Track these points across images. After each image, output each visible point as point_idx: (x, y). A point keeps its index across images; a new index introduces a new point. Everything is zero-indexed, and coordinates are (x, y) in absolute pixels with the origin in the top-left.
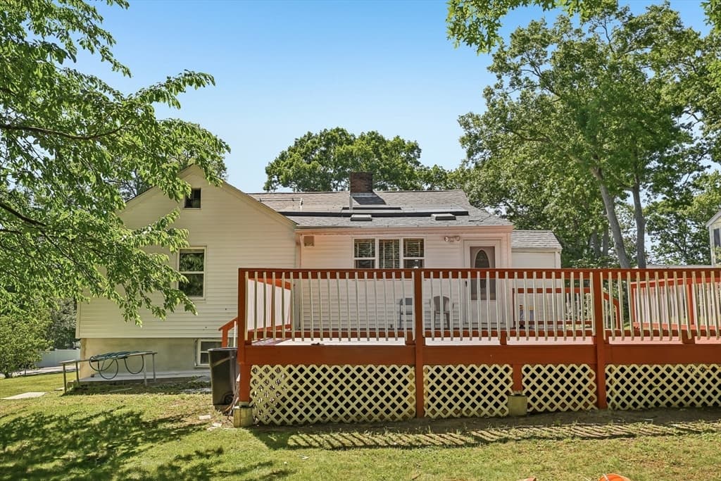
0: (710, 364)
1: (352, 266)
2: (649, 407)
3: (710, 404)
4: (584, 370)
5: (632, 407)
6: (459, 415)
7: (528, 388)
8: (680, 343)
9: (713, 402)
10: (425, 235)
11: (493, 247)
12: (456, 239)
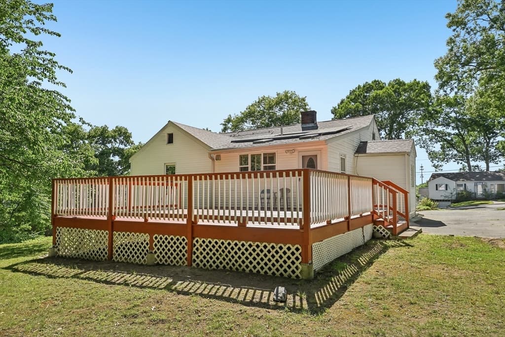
0: (255, 242)
1: (238, 170)
2: (219, 268)
3: (255, 271)
4: (184, 240)
5: (209, 267)
6: (126, 261)
7: (156, 249)
8: (236, 225)
9: (256, 270)
10: (276, 150)
11: (316, 156)
12: (292, 151)
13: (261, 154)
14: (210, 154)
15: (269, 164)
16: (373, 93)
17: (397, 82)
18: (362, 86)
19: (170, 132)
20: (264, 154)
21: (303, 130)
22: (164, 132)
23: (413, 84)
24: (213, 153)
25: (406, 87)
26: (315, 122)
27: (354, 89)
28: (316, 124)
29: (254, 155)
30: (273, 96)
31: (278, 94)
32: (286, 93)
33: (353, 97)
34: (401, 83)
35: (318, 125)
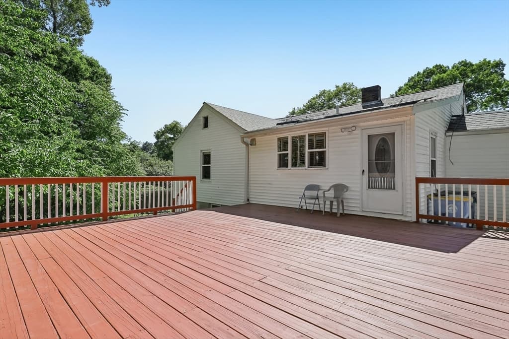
10: (327, 129)
11: (393, 134)
12: (351, 129)
13: (305, 136)
14: (243, 138)
15: (316, 148)
16: (435, 77)
17: (463, 64)
18: (422, 72)
19: (205, 116)
20: (310, 135)
21: (363, 108)
22: (200, 116)
23: (484, 64)
24: (247, 137)
25: (475, 67)
26: (379, 99)
27: (413, 75)
28: (380, 101)
29: (296, 137)
30: (333, 89)
31: (337, 87)
32: (345, 84)
33: (412, 84)
34: (467, 64)
35: (383, 102)
